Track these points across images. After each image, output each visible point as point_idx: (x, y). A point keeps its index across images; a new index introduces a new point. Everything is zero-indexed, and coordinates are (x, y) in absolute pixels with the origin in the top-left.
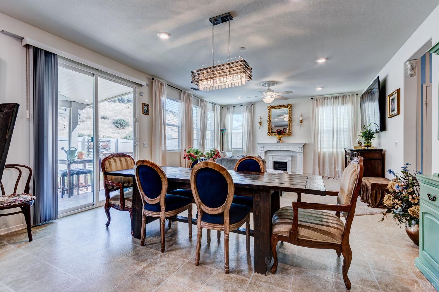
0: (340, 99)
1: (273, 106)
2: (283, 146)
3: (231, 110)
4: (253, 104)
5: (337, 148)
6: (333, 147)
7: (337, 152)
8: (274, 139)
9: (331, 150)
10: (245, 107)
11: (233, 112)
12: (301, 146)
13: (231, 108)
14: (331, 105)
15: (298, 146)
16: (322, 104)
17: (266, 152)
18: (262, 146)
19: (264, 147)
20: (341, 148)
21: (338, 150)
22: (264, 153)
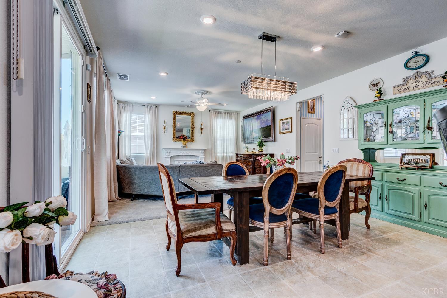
0: (228, 115)
1: (178, 111)
2: (188, 151)
3: (130, 107)
4: (157, 106)
5: (227, 153)
6: (224, 152)
7: (227, 156)
8: (179, 144)
9: (223, 154)
10: (147, 108)
11: (132, 112)
12: (203, 151)
13: (129, 105)
14: (223, 118)
15: (201, 151)
16: (217, 117)
17: (172, 157)
18: (169, 151)
19: (169, 152)
20: (229, 153)
21: (228, 154)
22: (170, 158)
